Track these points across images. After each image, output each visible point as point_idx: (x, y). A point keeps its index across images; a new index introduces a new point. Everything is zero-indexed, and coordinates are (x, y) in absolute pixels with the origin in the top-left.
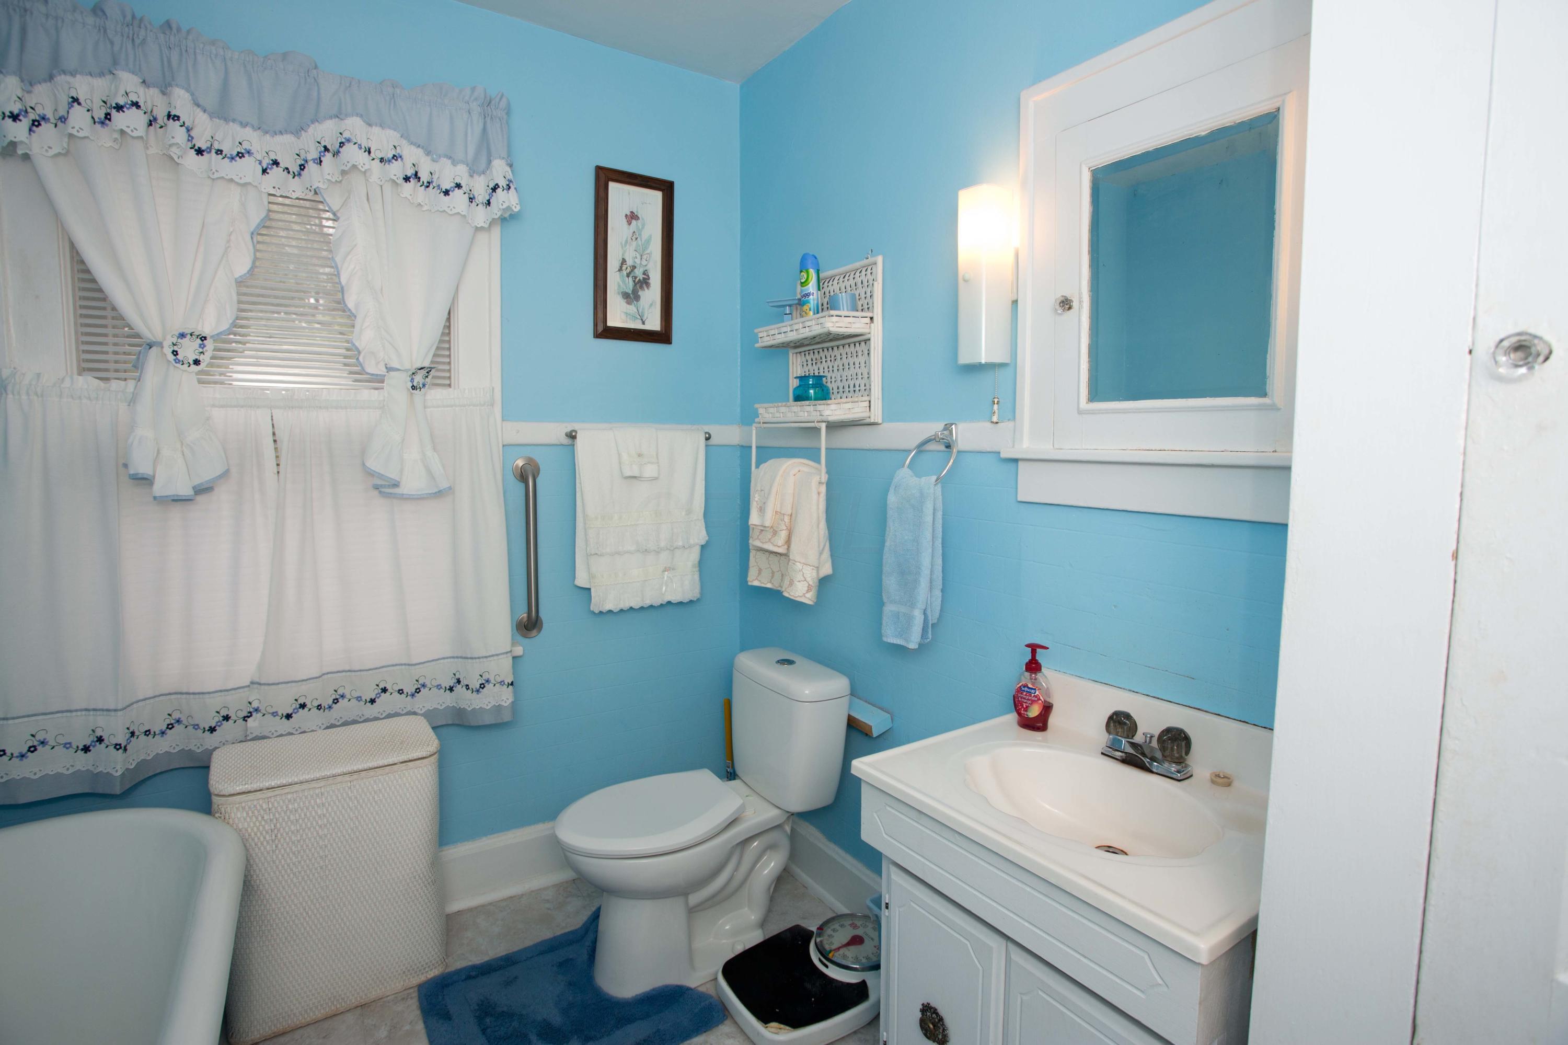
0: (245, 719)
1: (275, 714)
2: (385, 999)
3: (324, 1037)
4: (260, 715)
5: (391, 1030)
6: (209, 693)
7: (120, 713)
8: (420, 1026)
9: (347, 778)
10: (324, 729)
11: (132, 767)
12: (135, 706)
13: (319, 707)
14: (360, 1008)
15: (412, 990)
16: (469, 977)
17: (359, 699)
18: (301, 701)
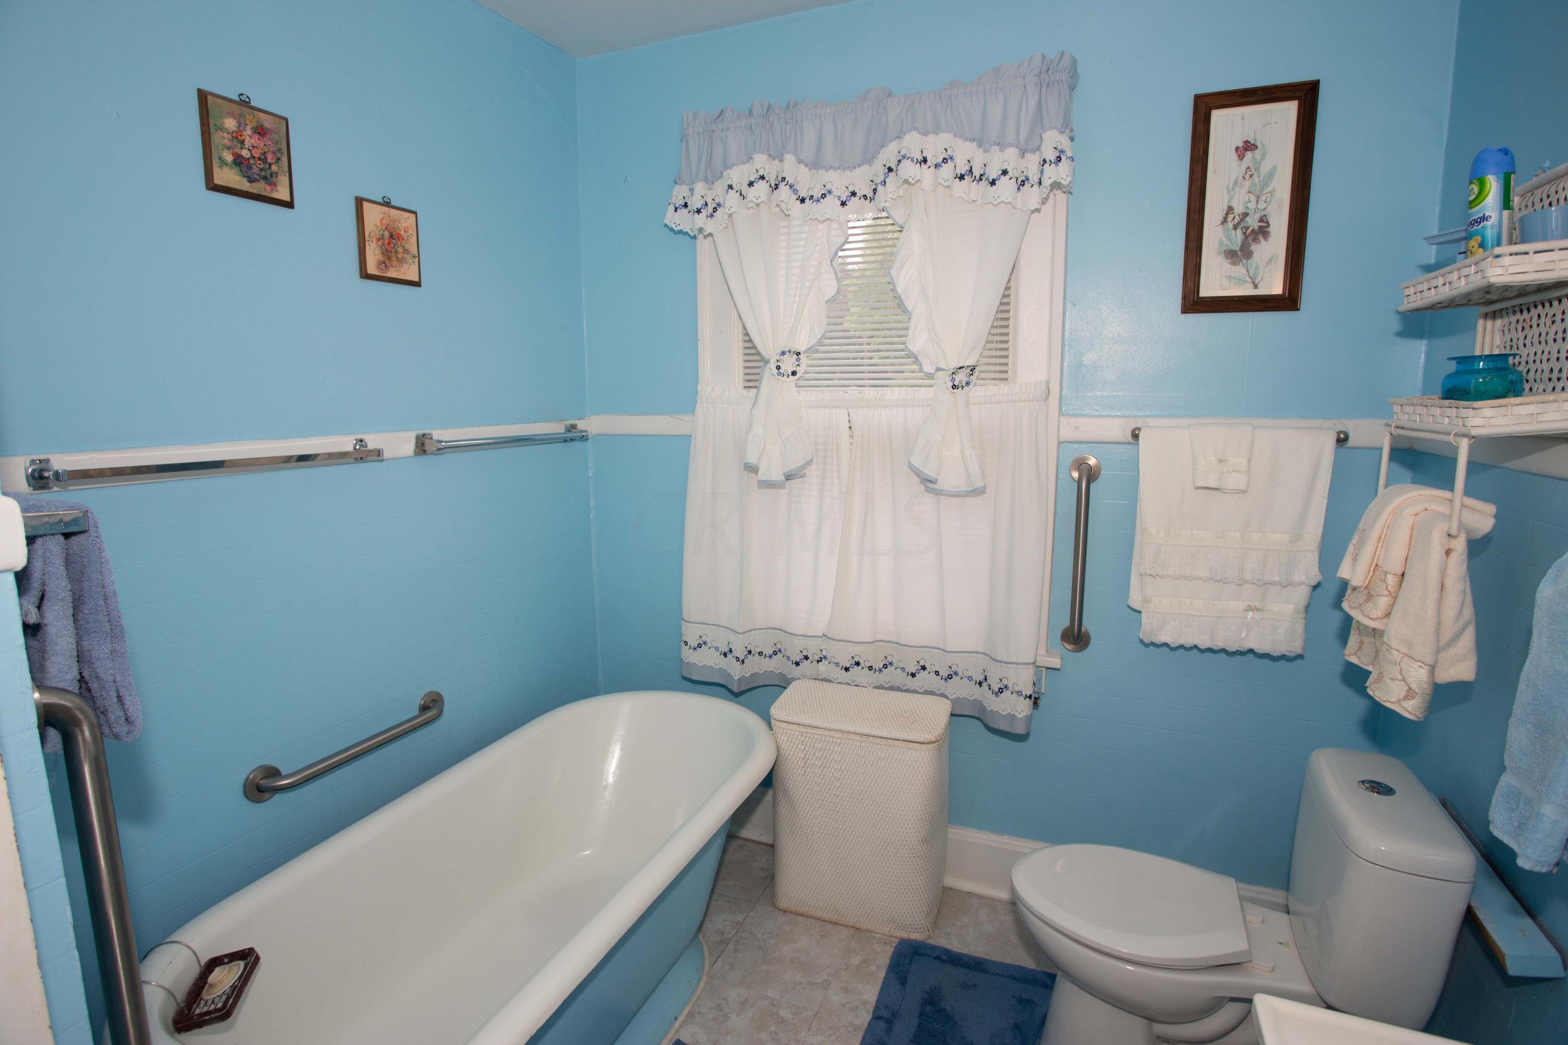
0: (818, 661)
1: (837, 664)
2: (874, 934)
3: (822, 936)
4: (827, 662)
5: (862, 962)
6: (796, 635)
7: (740, 636)
8: (882, 974)
9: (858, 737)
10: (873, 688)
11: (747, 676)
12: (753, 632)
13: (870, 668)
14: (855, 929)
15: (895, 940)
16: (938, 958)
17: (903, 669)
18: (857, 659)
